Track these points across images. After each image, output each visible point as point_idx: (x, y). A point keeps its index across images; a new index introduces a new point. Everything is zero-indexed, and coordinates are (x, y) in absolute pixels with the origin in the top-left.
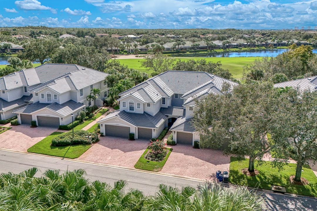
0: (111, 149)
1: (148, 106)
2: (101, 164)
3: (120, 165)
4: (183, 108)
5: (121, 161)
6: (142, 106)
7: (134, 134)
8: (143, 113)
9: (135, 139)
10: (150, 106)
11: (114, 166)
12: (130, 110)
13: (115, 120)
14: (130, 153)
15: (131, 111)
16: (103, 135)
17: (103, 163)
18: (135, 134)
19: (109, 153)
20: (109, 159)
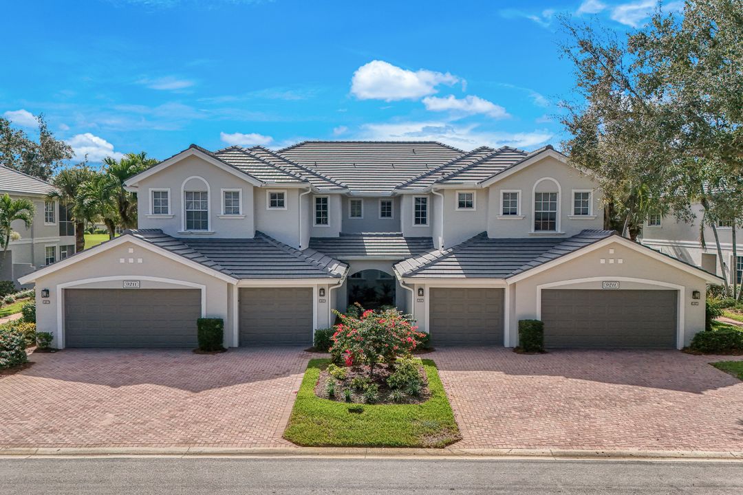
0: (108, 388)
1: (273, 204)
2: (49, 450)
3: (186, 442)
4: (401, 235)
5: (186, 424)
6: (245, 204)
7: (220, 321)
8: (252, 236)
9: (226, 345)
10: (281, 204)
11: (151, 449)
12: (189, 226)
13: (122, 261)
14: (228, 390)
15: (196, 234)
16: (52, 345)
17: (67, 445)
18: (225, 320)
19: (99, 401)
20: (106, 422)
